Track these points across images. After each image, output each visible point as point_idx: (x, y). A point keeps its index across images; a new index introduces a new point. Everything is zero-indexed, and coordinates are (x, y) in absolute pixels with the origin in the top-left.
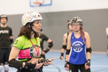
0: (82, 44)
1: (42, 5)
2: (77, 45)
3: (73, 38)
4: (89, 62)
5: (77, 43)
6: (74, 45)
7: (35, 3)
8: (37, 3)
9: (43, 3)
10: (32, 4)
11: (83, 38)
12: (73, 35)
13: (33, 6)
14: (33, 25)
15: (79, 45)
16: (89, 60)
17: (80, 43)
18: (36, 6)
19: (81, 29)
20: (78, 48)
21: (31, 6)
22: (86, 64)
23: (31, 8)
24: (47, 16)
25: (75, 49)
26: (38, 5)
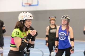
0: (66, 35)
1: (31, 5)
2: (62, 35)
3: (60, 29)
4: (73, 48)
5: (62, 34)
6: (60, 34)
7: (26, 4)
8: (27, 4)
9: (32, 4)
10: (24, 5)
11: (68, 31)
12: (60, 27)
13: (24, 6)
14: (25, 22)
15: (63, 35)
16: (73, 47)
17: (64, 34)
18: (27, 6)
19: (67, 24)
20: (62, 37)
21: (23, 6)
22: (71, 50)
23: (23, 7)
24: (35, 13)
25: (60, 37)
26: (28, 5)
